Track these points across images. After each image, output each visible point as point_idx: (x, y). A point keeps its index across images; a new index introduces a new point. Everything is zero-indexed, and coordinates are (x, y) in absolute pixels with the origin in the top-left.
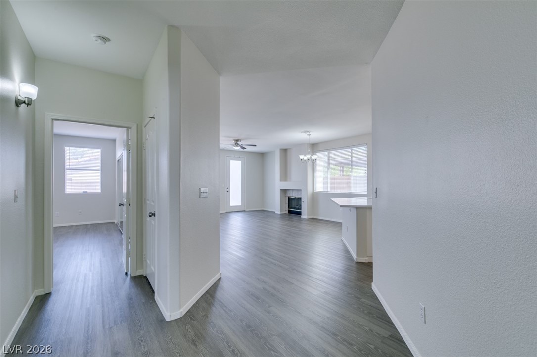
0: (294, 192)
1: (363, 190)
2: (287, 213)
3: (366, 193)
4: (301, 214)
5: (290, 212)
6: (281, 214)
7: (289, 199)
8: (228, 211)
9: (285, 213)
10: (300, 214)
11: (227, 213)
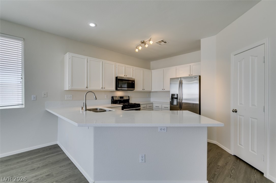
1: (18, 103)
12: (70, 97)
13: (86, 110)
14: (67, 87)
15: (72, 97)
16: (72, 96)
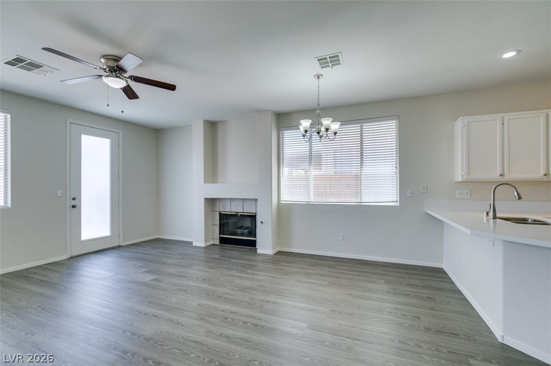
0: (234, 204)
1: (391, 199)
2: (217, 242)
3: (398, 204)
4: (255, 246)
5: (223, 241)
6: (206, 248)
7: (223, 217)
9: (212, 243)
10: (253, 244)
12: (466, 193)
13: (495, 217)
14: (459, 176)
15: (469, 194)
16: (469, 191)
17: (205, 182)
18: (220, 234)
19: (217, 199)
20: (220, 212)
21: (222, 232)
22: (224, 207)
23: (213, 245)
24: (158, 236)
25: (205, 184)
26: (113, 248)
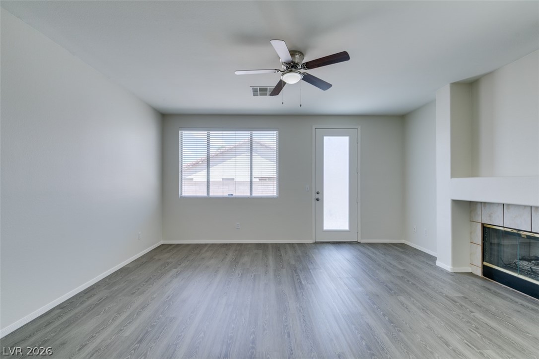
0: (510, 214)
2: (479, 272)
5: (488, 273)
8: (318, 240)
9: (469, 269)
11: (316, 243)
17: (454, 174)
18: (483, 259)
19: (477, 202)
20: (483, 224)
21: (487, 257)
22: (490, 216)
23: (471, 274)
24: (403, 241)
25: (453, 179)
26: (350, 243)
